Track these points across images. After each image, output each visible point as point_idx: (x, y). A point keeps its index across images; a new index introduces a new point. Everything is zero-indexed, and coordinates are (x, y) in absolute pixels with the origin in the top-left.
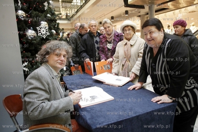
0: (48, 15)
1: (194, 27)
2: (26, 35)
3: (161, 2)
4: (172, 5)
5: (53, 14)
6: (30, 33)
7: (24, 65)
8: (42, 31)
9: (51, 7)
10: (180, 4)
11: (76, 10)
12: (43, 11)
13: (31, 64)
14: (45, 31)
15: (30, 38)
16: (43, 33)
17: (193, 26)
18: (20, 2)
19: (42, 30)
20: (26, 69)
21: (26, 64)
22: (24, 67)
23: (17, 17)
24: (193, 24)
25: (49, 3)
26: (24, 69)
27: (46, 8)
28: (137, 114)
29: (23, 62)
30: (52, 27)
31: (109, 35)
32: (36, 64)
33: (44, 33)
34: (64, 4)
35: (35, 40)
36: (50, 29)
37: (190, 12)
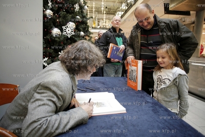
0: (78, 17)
2: (51, 32)
6: (56, 31)
7: (44, 60)
8: (67, 30)
12: (72, 12)
14: (70, 31)
15: (54, 36)
16: (68, 32)
20: (46, 64)
21: (46, 59)
22: (45, 62)
26: (44, 64)
27: (76, 10)
29: (44, 58)
33: (69, 32)
35: (59, 38)
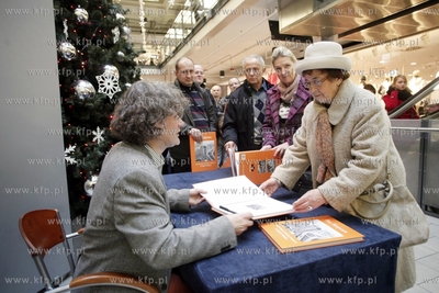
0: (120, 53)
1: (419, 79)
2: (74, 90)
3: (347, 29)
4: (370, 34)
5: (128, 52)
6: (84, 87)
7: (68, 151)
8: (105, 84)
9: (126, 37)
10: (387, 32)
11: (174, 48)
12: (110, 45)
13: (82, 150)
14: (112, 84)
15: (81, 97)
16: (108, 87)
17: (417, 77)
18: (66, 28)
19: (107, 81)
20: (72, 161)
21: (72, 148)
22: (69, 155)
23: (60, 55)
24: (415, 72)
25: (121, 31)
26: (68, 159)
27: (116, 40)
28: (311, 260)
29: (66, 146)
30: (126, 77)
31: (286, 85)
32: (92, 149)
33: (111, 87)
34: (150, 36)
35: (92, 101)
36: (122, 80)
37: (408, 50)
